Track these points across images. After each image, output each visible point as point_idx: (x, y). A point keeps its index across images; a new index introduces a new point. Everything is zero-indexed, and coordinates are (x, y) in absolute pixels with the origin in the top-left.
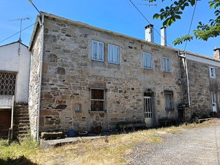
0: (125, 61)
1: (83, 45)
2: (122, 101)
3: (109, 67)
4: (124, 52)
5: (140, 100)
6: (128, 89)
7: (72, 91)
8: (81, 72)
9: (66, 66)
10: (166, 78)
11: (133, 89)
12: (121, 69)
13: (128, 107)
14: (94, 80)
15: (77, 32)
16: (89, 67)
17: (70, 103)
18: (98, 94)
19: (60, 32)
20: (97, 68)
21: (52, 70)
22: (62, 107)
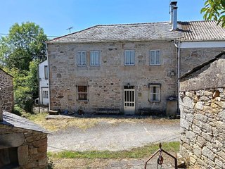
0: (105, 62)
1: (71, 57)
2: (102, 93)
3: (90, 69)
5: (119, 93)
6: (108, 84)
7: (66, 88)
8: (70, 75)
9: (62, 72)
10: (152, 72)
11: (112, 84)
12: (102, 70)
13: (107, 98)
14: (79, 80)
15: (67, 48)
16: (76, 71)
17: (65, 95)
18: (83, 89)
19: (57, 51)
20: (81, 71)
21: (54, 76)
22: (61, 97)
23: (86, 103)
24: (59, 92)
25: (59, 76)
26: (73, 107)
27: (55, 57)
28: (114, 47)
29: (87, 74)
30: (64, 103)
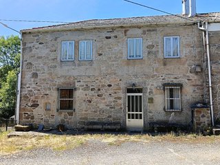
0: (100, 55)
1: (54, 49)
2: (95, 99)
3: (79, 65)
4: (99, 45)
5: (120, 98)
6: (103, 86)
7: (43, 92)
8: (51, 74)
9: (39, 70)
10: (168, 67)
11: (110, 86)
12: (95, 65)
13: (102, 106)
14: (62, 80)
15: (49, 37)
16: (58, 68)
17: (41, 102)
20: (66, 68)
21: (28, 76)
22: (35, 105)
23: (71, 114)
24: (32, 98)
25: (35, 75)
26: (51, 121)
27: (31, 51)
28: (112, 35)
29: (75, 72)
30: (39, 114)
